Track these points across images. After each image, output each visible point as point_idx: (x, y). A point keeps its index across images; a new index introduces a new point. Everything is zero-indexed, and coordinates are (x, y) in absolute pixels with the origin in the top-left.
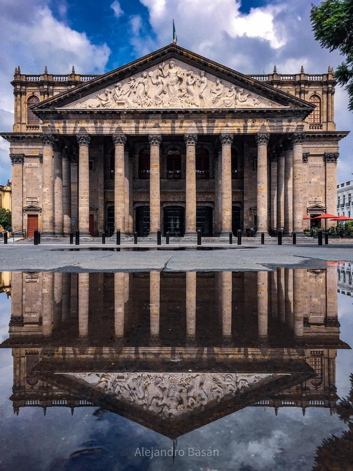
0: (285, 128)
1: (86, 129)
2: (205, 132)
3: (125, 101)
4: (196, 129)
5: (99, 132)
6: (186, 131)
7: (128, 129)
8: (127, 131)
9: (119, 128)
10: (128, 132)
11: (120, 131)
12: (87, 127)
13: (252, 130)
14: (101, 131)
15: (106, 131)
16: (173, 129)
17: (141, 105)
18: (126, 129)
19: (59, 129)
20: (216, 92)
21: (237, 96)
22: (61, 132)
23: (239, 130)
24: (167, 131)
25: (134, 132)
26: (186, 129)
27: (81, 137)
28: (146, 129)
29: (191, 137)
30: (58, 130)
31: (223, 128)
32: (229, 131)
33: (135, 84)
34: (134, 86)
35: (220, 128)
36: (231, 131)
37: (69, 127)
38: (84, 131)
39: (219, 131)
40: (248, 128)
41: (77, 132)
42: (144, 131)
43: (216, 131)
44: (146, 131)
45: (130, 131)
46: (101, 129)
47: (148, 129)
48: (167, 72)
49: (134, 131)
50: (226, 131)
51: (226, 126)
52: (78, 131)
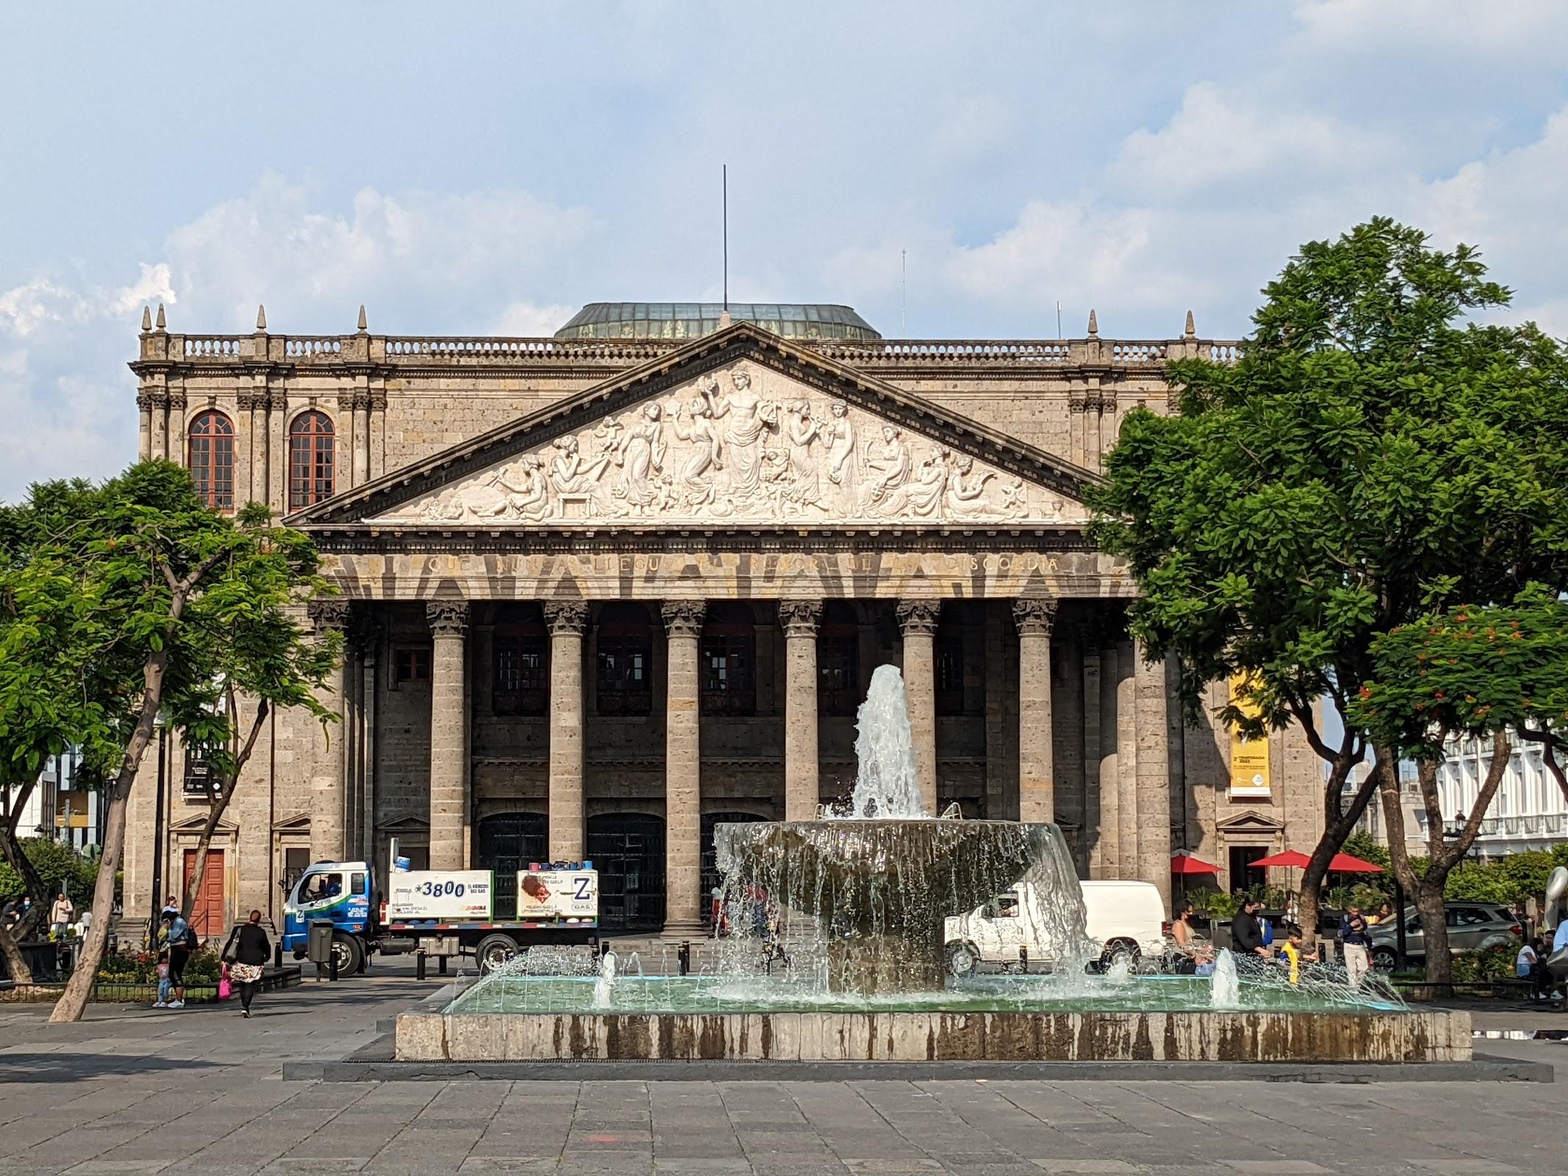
0: (1106, 582)
1: (460, 584)
2: (849, 593)
3: (587, 496)
4: (820, 584)
5: (502, 595)
6: (786, 591)
7: (596, 584)
8: (593, 591)
9: (568, 583)
10: (596, 595)
11: (573, 591)
12: (464, 579)
13: (1001, 590)
14: (506, 591)
15: (526, 592)
16: (745, 584)
17: (638, 508)
18: (590, 584)
19: (372, 585)
20: (883, 464)
21: (949, 482)
22: (377, 594)
23: (957, 587)
24: (725, 591)
25: (615, 594)
26: (786, 584)
27: (443, 611)
28: (657, 584)
29: (803, 609)
30: (367, 588)
31: (905, 583)
32: (926, 590)
33: (619, 439)
34: (615, 445)
35: (898, 583)
36: (932, 590)
37: (405, 579)
38: (450, 592)
39: (894, 590)
40: (988, 582)
41: (429, 594)
42: (650, 591)
43: (884, 590)
44: (656, 591)
45: (604, 592)
46: (507, 584)
47: (662, 584)
48: (725, 402)
49: (618, 591)
50: (916, 591)
51: (915, 577)
52: (433, 592)
